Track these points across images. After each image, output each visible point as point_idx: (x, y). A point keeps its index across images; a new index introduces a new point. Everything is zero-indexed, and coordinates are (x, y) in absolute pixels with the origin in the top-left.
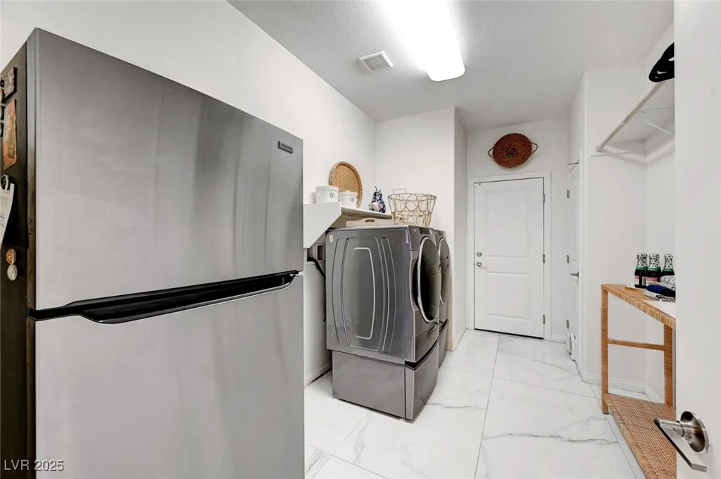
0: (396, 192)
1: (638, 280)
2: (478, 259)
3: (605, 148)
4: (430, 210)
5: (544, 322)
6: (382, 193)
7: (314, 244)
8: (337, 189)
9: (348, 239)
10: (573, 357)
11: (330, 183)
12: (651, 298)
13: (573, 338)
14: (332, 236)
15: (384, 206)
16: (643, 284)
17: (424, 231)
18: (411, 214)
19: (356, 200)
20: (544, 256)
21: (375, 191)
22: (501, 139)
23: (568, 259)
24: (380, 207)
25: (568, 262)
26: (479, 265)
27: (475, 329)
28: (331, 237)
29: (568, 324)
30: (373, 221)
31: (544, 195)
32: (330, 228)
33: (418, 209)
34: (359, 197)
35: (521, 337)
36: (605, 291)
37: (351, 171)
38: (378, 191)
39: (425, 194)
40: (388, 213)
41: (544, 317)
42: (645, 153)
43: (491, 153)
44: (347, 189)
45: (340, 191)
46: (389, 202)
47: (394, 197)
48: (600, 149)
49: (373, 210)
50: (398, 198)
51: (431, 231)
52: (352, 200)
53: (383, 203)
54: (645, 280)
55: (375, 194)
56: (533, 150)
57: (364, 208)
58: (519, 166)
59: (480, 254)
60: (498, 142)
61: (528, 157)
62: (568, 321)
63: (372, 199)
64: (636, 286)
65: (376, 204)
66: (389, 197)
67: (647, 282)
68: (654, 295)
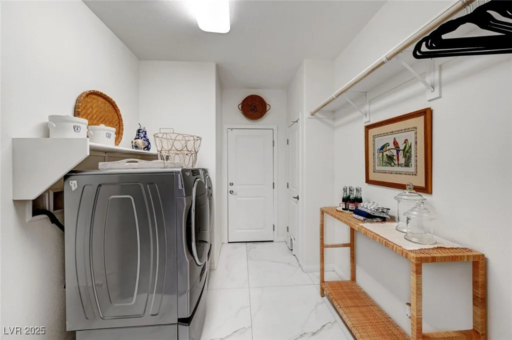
0: (162, 131)
1: (344, 205)
2: (231, 188)
3: (316, 114)
4: (197, 150)
5: (274, 230)
6: (147, 130)
7: (48, 191)
8: (86, 121)
9: (100, 185)
10: (294, 252)
11: (77, 113)
12: (359, 220)
13: (293, 239)
14: (75, 182)
15: (149, 143)
16: (347, 208)
17: (195, 172)
18: (178, 152)
19: (114, 136)
20: (274, 183)
21: (138, 128)
22: (246, 98)
23: (288, 186)
24: (144, 144)
25: (288, 187)
26: (231, 192)
27: (229, 243)
28: (73, 184)
29: (288, 229)
30: (137, 162)
31: (274, 142)
32: (72, 172)
33: (185, 149)
34: (119, 134)
35: (260, 243)
36: (322, 212)
37: (108, 104)
38: (142, 128)
39: (192, 135)
40: (153, 151)
41: (274, 226)
42: (334, 119)
43: (240, 106)
44: (102, 123)
45: (89, 125)
46: (155, 140)
47: (160, 135)
48: (312, 114)
49: (136, 147)
50: (165, 136)
51: (200, 171)
52: (109, 136)
53: (148, 140)
54: (348, 205)
55: (139, 131)
56: (267, 109)
57: (125, 145)
58: (259, 120)
59: (232, 184)
60: (245, 100)
61: (264, 114)
62: (288, 227)
63: (135, 136)
64: (343, 209)
65: (140, 141)
66: (154, 136)
67: (350, 206)
68: (362, 218)
